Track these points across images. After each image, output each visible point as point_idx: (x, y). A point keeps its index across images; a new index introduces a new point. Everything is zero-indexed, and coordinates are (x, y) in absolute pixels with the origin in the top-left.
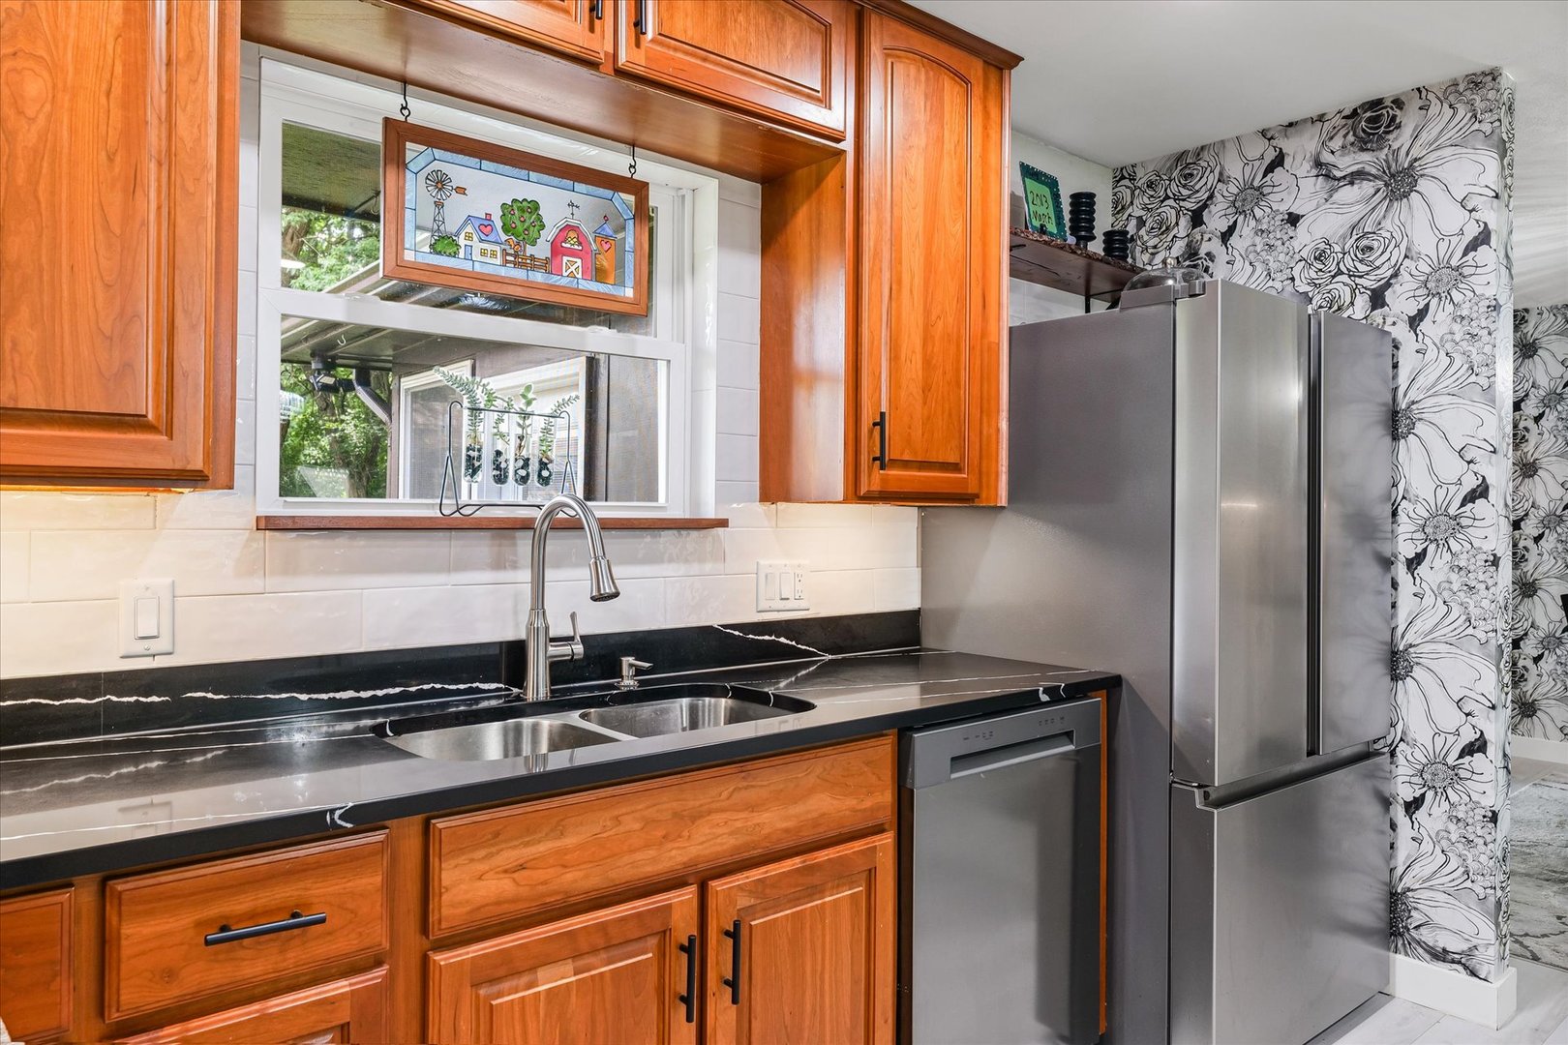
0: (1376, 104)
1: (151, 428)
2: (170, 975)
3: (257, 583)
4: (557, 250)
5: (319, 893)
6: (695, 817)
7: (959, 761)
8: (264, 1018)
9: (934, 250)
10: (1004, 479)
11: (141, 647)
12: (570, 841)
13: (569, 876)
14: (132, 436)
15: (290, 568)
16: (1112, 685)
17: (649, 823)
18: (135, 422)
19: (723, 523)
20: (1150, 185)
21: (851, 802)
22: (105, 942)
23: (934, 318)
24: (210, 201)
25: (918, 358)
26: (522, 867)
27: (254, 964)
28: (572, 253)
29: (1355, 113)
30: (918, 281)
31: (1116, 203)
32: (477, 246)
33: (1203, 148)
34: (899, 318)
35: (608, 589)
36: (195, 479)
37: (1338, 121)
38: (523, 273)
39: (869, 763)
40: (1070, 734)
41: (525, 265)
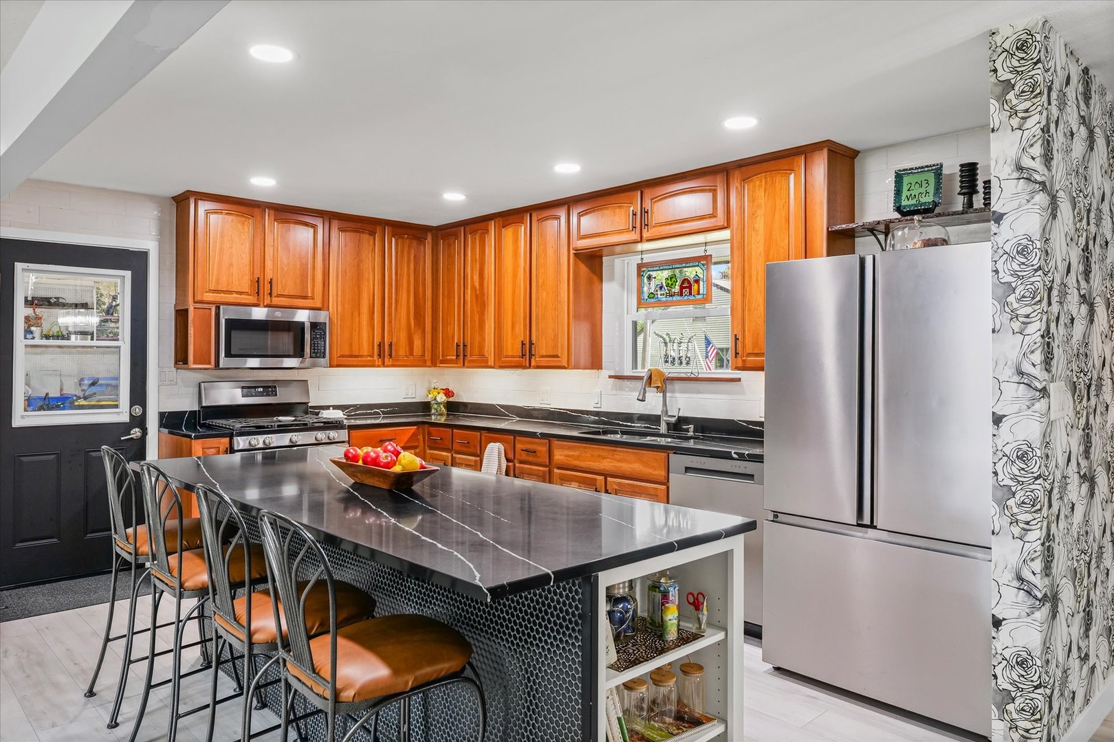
1: (559, 357)
4: (681, 288)
6: (604, 458)
7: (688, 470)
8: (531, 468)
12: (575, 454)
13: (576, 462)
14: (557, 359)
17: (592, 456)
18: (557, 356)
19: (740, 380)
21: (651, 471)
22: (515, 447)
25: (761, 308)
26: (568, 456)
28: (685, 288)
32: (659, 293)
34: (751, 292)
38: (671, 298)
39: (656, 460)
40: (753, 475)
41: (672, 296)
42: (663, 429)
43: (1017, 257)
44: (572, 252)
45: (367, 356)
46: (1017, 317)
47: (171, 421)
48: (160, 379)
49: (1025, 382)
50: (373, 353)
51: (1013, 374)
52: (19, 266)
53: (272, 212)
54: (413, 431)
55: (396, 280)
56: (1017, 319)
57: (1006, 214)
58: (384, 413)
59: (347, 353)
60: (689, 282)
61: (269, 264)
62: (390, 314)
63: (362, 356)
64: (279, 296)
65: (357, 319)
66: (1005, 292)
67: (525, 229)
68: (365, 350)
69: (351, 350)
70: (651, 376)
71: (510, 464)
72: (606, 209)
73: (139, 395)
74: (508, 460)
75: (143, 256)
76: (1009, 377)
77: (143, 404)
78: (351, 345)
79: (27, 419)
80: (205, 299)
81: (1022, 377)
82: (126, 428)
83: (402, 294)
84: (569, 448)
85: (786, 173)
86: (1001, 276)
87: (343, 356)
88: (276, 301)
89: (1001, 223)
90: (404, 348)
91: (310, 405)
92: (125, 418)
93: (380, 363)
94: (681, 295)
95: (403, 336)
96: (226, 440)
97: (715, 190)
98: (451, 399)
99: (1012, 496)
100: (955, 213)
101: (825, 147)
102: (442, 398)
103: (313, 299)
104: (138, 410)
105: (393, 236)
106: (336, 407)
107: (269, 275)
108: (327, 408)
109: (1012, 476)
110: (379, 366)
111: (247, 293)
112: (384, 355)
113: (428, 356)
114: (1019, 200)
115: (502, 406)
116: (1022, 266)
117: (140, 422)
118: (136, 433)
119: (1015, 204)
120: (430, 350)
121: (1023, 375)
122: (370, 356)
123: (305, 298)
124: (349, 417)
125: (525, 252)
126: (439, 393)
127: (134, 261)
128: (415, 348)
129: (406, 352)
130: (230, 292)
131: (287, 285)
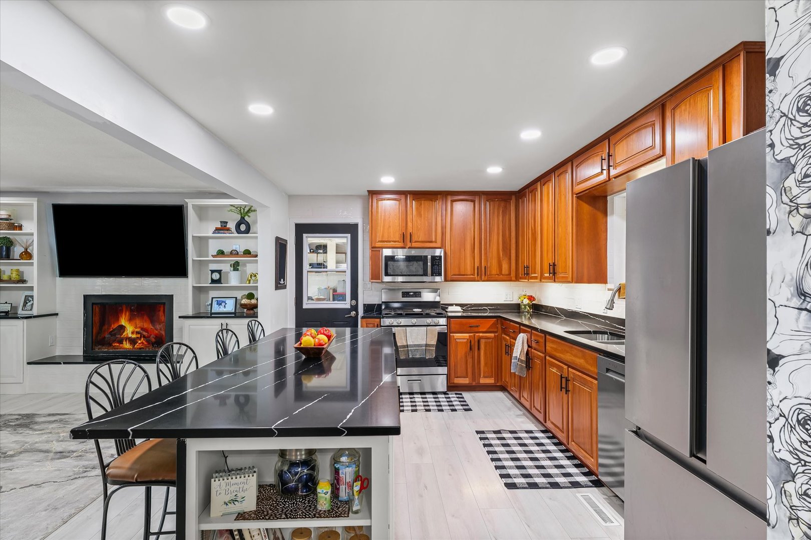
39: (592, 358)
43: (798, 118)
44: (575, 196)
45: (470, 275)
46: (797, 209)
47: (369, 308)
48: (364, 287)
49: (808, 307)
50: (474, 273)
51: (792, 295)
52: (305, 235)
53: (411, 196)
54: (493, 322)
55: (490, 227)
56: (798, 211)
57: (782, 57)
58: (490, 309)
59: (457, 273)
61: (410, 224)
62: (486, 249)
63: (467, 275)
64: (416, 242)
65: (463, 253)
66: (782, 172)
67: (552, 184)
68: (469, 271)
69: (459, 271)
70: (620, 289)
71: (530, 349)
72: (590, 159)
73: (354, 295)
74: (529, 346)
75: (355, 226)
76: (788, 300)
77: (357, 300)
78: (459, 269)
79: (308, 305)
80: (377, 246)
81: (804, 300)
82: (348, 311)
83: (494, 236)
85: (707, 90)
86: (777, 151)
87: (455, 275)
88: (414, 245)
89: (777, 73)
90: (495, 269)
91: (441, 303)
92: (348, 306)
93: (479, 279)
95: (495, 263)
96: (378, 320)
97: (654, 124)
98: (534, 302)
99: (791, 479)
101: (741, 51)
102: (526, 301)
103: (436, 242)
104: (354, 302)
105: (488, 201)
106: (457, 305)
107: (410, 230)
108: (452, 305)
109: (792, 450)
110: (478, 281)
111: (398, 241)
112: (482, 274)
113: (513, 274)
114: (799, 31)
115: (558, 309)
116: (804, 130)
117: (355, 308)
118: (353, 313)
119: (795, 36)
120: (514, 270)
121: (805, 296)
122: (472, 275)
123: (431, 242)
124: (464, 311)
125: (552, 200)
126: (525, 298)
127: (351, 229)
128: (503, 269)
129: (497, 272)
130: (390, 241)
131: (420, 236)
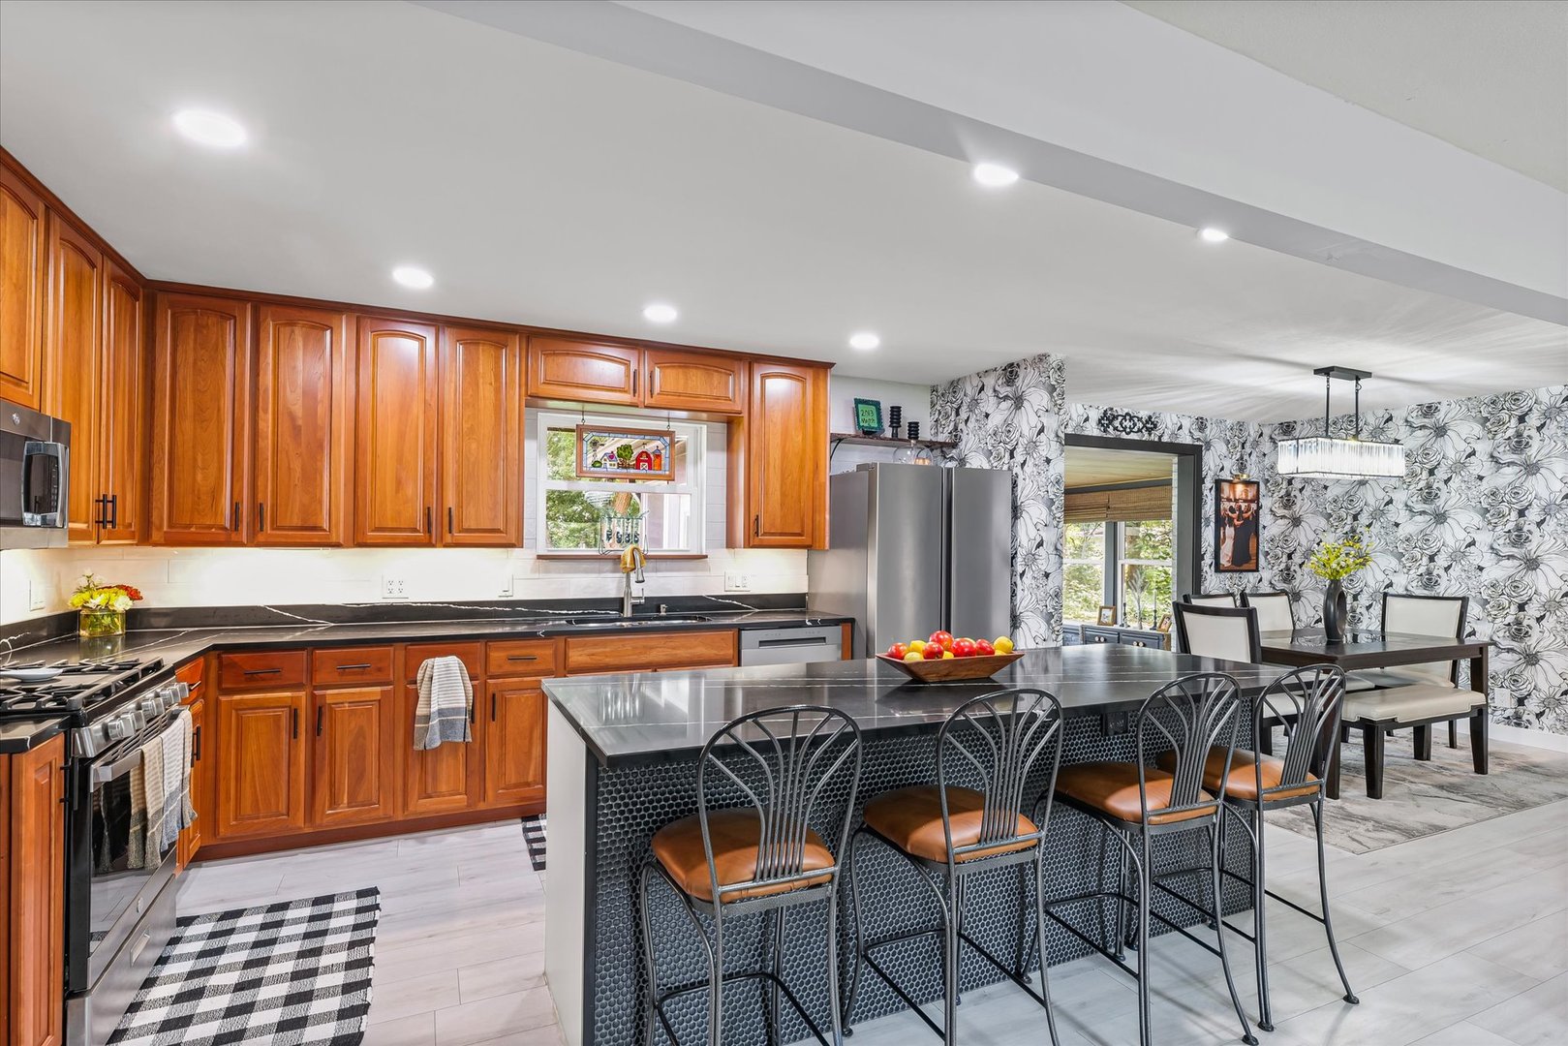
0: (1011, 365)
1: (501, 532)
2: (500, 667)
3: (537, 576)
4: (638, 460)
5: (537, 652)
6: (651, 648)
7: (762, 643)
8: (522, 681)
9: (787, 449)
10: (827, 538)
11: (504, 594)
12: (608, 650)
13: (607, 660)
14: (496, 535)
15: (547, 571)
16: (852, 621)
17: (635, 648)
18: (498, 531)
19: (706, 557)
20: (943, 395)
21: (716, 652)
22: (487, 656)
23: (786, 475)
24: (516, 468)
25: (778, 493)
26: (593, 655)
27: (520, 668)
28: (643, 461)
29: (1005, 369)
30: (778, 462)
31: (932, 402)
32: (608, 463)
33: (959, 380)
34: (768, 477)
35: (641, 579)
36: (512, 546)
37: (1000, 371)
38: (625, 471)
39: (723, 639)
40: (824, 638)
41: (625, 468)
42: (628, 612)
60: (648, 455)
71: (476, 682)
72: (589, 356)
74: (471, 678)
83: (119, 401)
84: (595, 645)
94: (638, 468)
97: (731, 375)
100: (885, 439)
105: (112, 281)
120: (139, 513)
128: (127, 509)
